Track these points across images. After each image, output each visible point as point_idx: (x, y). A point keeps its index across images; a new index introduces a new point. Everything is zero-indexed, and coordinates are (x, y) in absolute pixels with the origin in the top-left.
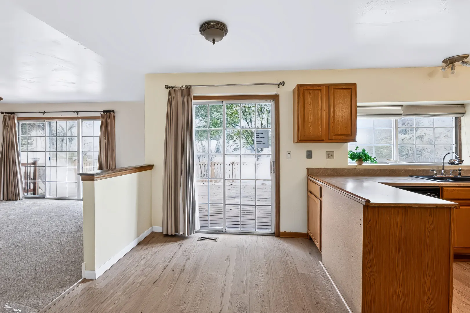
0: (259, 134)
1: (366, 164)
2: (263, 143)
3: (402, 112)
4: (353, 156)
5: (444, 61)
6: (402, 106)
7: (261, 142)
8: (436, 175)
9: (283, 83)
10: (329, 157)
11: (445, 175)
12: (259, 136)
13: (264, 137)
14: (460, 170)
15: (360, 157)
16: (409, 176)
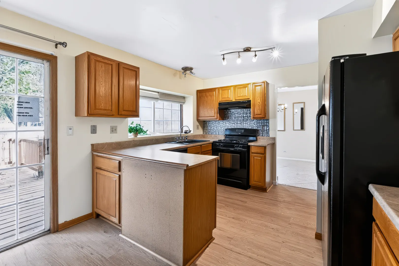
0: (23, 102)
1: (140, 136)
2: (30, 116)
3: (158, 97)
4: (131, 130)
5: (183, 69)
6: (158, 92)
7: (26, 114)
8: (178, 140)
9: (64, 44)
10: (112, 131)
11: (181, 140)
12: (22, 105)
13: (31, 108)
14: (187, 136)
15: (136, 130)
16: (165, 143)
